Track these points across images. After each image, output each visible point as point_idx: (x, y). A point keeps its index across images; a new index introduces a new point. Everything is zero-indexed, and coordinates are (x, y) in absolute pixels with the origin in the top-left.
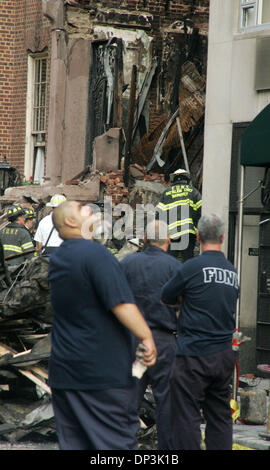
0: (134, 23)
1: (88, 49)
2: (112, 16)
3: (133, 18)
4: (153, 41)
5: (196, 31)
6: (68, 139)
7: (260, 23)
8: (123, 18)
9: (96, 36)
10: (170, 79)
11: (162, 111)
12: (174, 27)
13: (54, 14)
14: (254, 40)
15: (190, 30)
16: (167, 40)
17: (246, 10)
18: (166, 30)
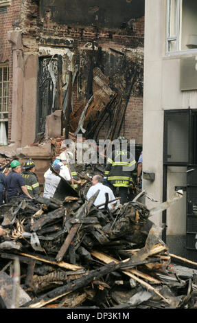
0: (63, 45)
1: (36, 61)
2: (49, 40)
3: (62, 41)
4: (74, 56)
5: (100, 48)
6: (26, 117)
7: (180, 50)
8: (56, 41)
9: (41, 53)
10: (84, 78)
11: (80, 98)
12: (86, 46)
13: (15, 40)
14: (179, 60)
15: (96, 48)
16: (82, 55)
17: (169, 41)
18: (82, 48)
